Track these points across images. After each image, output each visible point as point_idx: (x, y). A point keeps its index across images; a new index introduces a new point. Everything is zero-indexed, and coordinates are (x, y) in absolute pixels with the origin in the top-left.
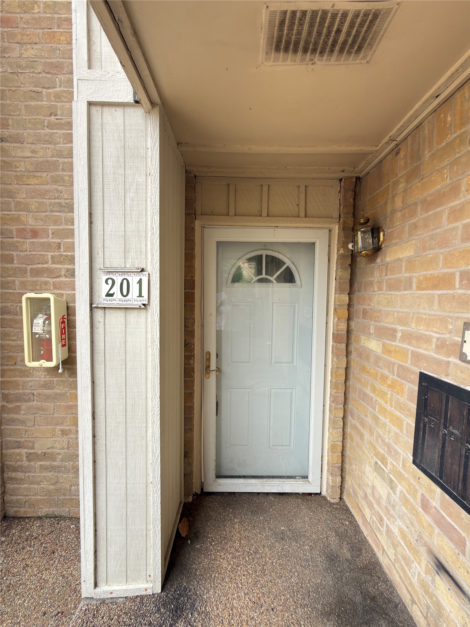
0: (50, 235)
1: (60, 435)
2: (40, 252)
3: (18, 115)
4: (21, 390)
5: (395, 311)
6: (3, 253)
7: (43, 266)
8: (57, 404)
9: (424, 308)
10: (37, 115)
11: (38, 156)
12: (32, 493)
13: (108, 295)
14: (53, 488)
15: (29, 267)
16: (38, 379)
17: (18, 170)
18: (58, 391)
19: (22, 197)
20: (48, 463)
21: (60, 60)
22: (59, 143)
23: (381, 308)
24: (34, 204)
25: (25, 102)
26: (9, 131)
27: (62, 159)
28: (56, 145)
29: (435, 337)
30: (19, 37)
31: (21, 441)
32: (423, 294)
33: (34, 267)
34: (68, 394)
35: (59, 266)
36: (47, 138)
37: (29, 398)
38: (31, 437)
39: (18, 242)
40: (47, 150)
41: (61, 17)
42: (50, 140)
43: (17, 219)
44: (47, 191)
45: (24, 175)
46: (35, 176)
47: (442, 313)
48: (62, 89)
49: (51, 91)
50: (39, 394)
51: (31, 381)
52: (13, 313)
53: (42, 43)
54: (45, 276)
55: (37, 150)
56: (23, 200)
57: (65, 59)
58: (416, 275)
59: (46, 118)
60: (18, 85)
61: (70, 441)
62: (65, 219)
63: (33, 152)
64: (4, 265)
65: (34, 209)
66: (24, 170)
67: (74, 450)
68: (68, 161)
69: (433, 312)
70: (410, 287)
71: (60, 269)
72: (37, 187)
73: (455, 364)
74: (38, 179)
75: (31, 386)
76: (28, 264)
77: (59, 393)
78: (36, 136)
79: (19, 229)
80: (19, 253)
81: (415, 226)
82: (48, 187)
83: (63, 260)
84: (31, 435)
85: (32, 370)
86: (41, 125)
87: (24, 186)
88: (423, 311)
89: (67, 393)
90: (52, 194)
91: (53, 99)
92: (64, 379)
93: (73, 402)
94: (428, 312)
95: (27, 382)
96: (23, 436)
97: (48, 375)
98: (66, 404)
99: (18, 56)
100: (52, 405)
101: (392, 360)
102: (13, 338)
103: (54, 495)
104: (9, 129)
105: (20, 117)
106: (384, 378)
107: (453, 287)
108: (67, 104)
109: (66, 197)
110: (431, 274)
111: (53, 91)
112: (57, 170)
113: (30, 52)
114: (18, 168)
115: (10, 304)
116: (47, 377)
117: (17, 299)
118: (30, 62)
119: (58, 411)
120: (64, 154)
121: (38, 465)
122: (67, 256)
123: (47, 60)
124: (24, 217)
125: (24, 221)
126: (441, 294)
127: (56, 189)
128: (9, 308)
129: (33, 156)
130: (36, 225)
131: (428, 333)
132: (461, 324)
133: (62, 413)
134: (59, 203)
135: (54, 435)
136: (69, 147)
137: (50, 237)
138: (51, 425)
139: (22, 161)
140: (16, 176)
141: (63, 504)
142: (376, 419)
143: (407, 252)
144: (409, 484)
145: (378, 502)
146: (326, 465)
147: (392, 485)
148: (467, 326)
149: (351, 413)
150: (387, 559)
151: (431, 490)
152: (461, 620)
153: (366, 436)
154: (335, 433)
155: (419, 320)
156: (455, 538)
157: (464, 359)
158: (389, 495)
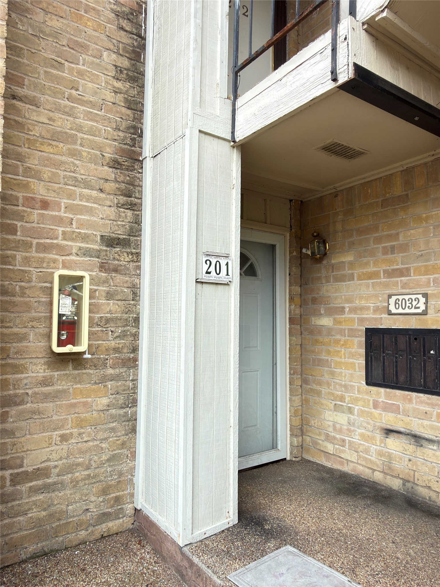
0: (63, 209)
1: (59, 441)
2: (49, 225)
3: (36, 78)
4: (11, 390)
5: (342, 295)
6: (4, 221)
7: (51, 241)
8: (58, 403)
9: (364, 291)
10: (58, 84)
11: (55, 125)
12: (15, 530)
13: (207, 273)
14: (45, 514)
15: (35, 241)
16: (35, 375)
17: (30, 133)
18: (59, 387)
19: (33, 163)
20: (40, 482)
21: (85, 42)
22: (80, 118)
23: (329, 295)
24: (47, 172)
25: (45, 67)
26: (24, 90)
27: (81, 134)
28: (76, 119)
29: (372, 306)
30: (44, 4)
31: (6, 460)
32: (362, 283)
33: (42, 241)
34: (71, 389)
35: (70, 243)
36: (67, 110)
37: (21, 399)
38: (20, 451)
39: (24, 211)
40: (66, 121)
41: (89, 5)
42: (70, 112)
43: (26, 186)
44: (63, 163)
45: (37, 141)
46: (50, 145)
47: (375, 292)
48: (85, 68)
49: (73, 65)
50: (36, 393)
51: (26, 378)
52: (10, 294)
53: (68, 20)
54: (54, 252)
55: (55, 118)
56: (34, 166)
57: (91, 42)
58: (356, 272)
59: (67, 90)
60: (39, 49)
61: (71, 447)
62: (80, 194)
63: (50, 119)
64: (4, 236)
65: (47, 178)
66: (38, 135)
67: (74, 459)
68: (87, 138)
69: (369, 293)
70: (353, 279)
71: (71, 246)
72: (52, 156)
73: (385, 318)
74: (53, 148)
75: (26, 385)
76: (34, 238)
77: (61, 389)
78: (56, 104)
79: (28, 197)
80: (24, 224)
81: (353, 243)
82: (63, 158)
83: (76, 237)
84: (20, 449)
85: (28, 363)
86: (62, 96)
87: (36, 152)
88: (363, 293)
89: (69, 389)
90: (68, 167)
91: (75, 74)
92: (68, 372)
93: (77, 399)
94: (366, 293)
95: (22, 379)
96: (9, 452)
97: (48, 369)
98: (68, 402)
99: (42, 22)
100: (51, 404)
101: (343, 327)
102: (8, 325)
103: (46, 523)
104: (24, 88)
105: (38, 80)
106: (337, 342)
107: (379, 278)
108: (90, 83)
109: (82, 172)
110: (366, 271)
111: (76, 67)
112: (75, 143)
113: (55, 23)
114: (32, 131)
115: (8, 283)
116: (46, 371)
117: (18, 277)
118: (55, 32)
119: (59, 411)
120: (84, 130)
121: (27, 487)
122: (80, 233)
123: (72, 37)
124: (34, 184)
125: (33, 189)
126: (374, 282)
127: (73, 163)
128: (6, 287)
129: (49, 123)
130: (48, 196)
131: (367, 305)
132: (386, 296)
133: (62, 414)
134: (75, 177)
135: (51, 444)
136: (90, 124)
137: (62, 210)
138: (48, 432)
139: (36, 125)
140: (28, 139)
141: (56, 532)
142: (332, 373)
143: (348, 258)
144: (364, 400)
145: (340, 431)
146: (289, 432)
147: (350, 410)
148: (390, 296)
149: (305, 381)
150: (352, 465)
151: (379, 393)
152: (402, 449)
153: (324, 390)
154: (297, 400)
155: (361, 298)
156: (394, 409)
157: (390, 313)
158: (349, 419)
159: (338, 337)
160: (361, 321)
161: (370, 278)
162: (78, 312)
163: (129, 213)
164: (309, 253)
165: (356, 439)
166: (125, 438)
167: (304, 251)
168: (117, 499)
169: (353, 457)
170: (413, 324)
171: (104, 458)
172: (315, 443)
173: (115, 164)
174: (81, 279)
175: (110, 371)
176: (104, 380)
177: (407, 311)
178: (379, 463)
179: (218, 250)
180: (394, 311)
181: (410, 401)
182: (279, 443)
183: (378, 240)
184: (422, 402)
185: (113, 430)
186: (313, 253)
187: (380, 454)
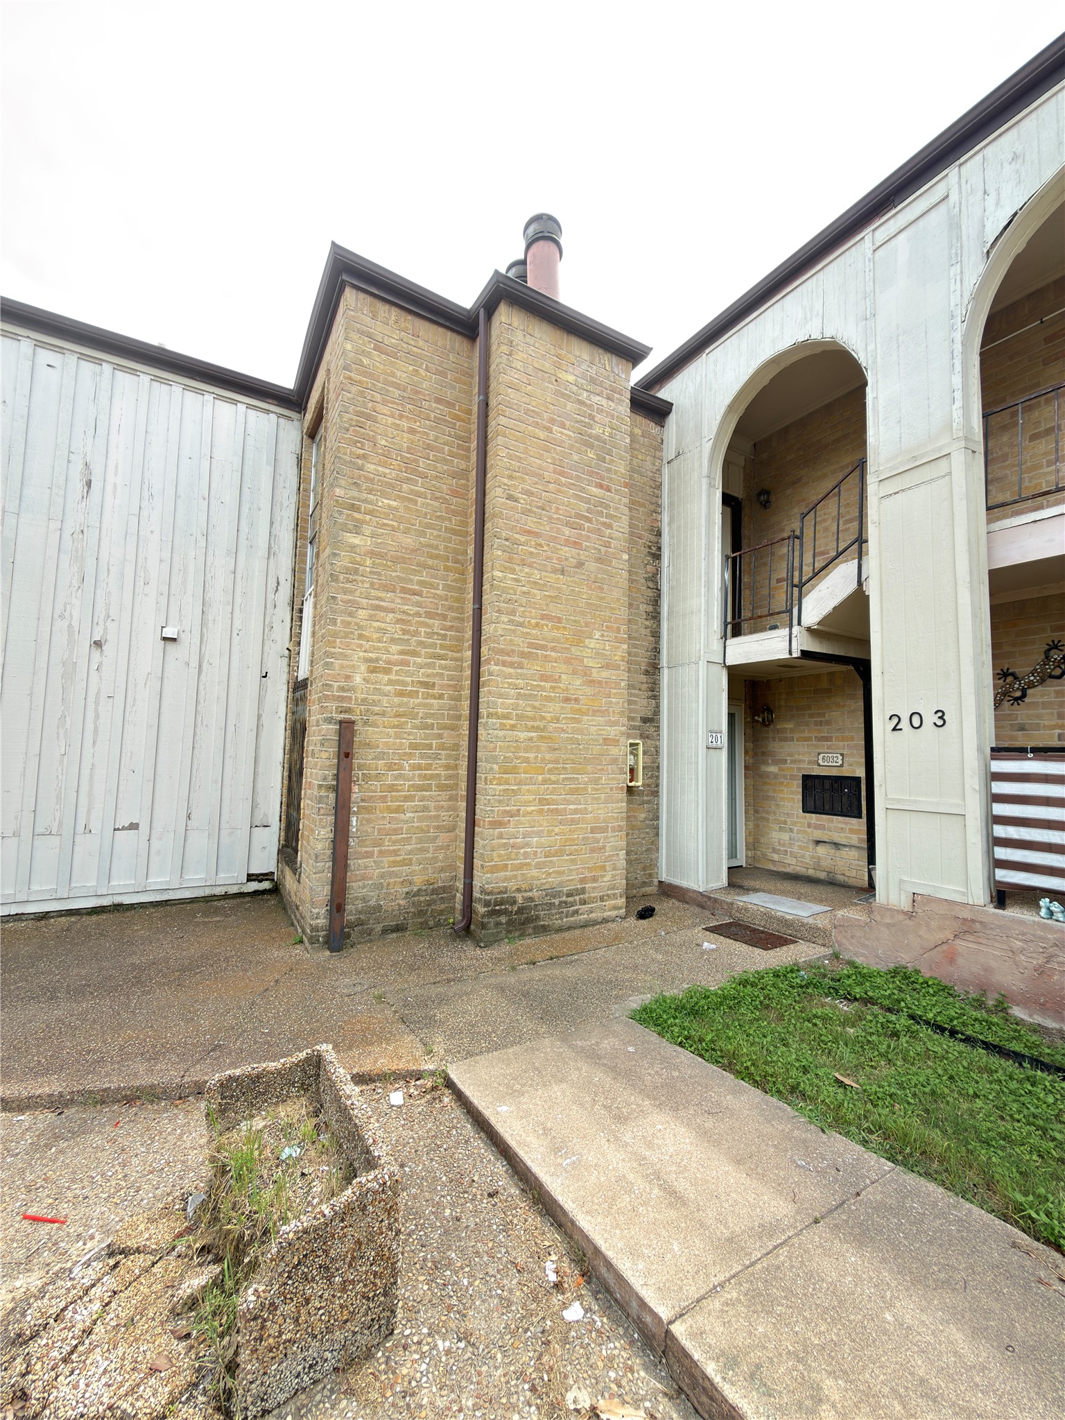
5: (785, 751)
13: (712, 740)
23: (775, 750)
29: (807, 760)
32: (800, 743)
47: (809, 751)
58: (795, 736)
69: (805, 750)
70: (793, 741)
73: (816, 768)
81: (793, 716)
88: (800, 750)
94: (802, 750)
101: (786, 773)
107: (812, 741)
110: (802, 736)
126: (808, 744)
131: (803, 759)
132: (816, 754)
142: (778, 806)
143: (790, 726)
144: (800, 822)
145: (784, 845)
146: (744, 848)
147: (791, 830)
148: (819, 754)
149: (756, 812)
150: (792, 867)
151: (811, 818)
152: (826, 853)
153: (771, 817)
154: (751, 824)
155: (799, 754)
156: (822, 828)
157: (819, 765)
158: (790, 836)
159: (782, 780)
160: (799, 769)
161: (805, 741)
162: (637, 762)
163: (653, 701)
164: (760, 720)
165: (795, 849)
166: (653, 839)
167: (756, 718)
168: (650, 874)
169: (793, 861)
170: (834, 773)
171: (644, 849)
172: (764, 855)
173: (647, 673)
174: (637, 744)
175: (646, 798)
176: (643, 803)
177: (830, 764)
178: (811, 863)
179: (716, 729)
180: (822, 764)
181: (832, 821)
182: (738, 854)
183: (811, 716)
184: (840, 822)
185: (648, 833)
186: (764, 720)
187: (812, 857)
